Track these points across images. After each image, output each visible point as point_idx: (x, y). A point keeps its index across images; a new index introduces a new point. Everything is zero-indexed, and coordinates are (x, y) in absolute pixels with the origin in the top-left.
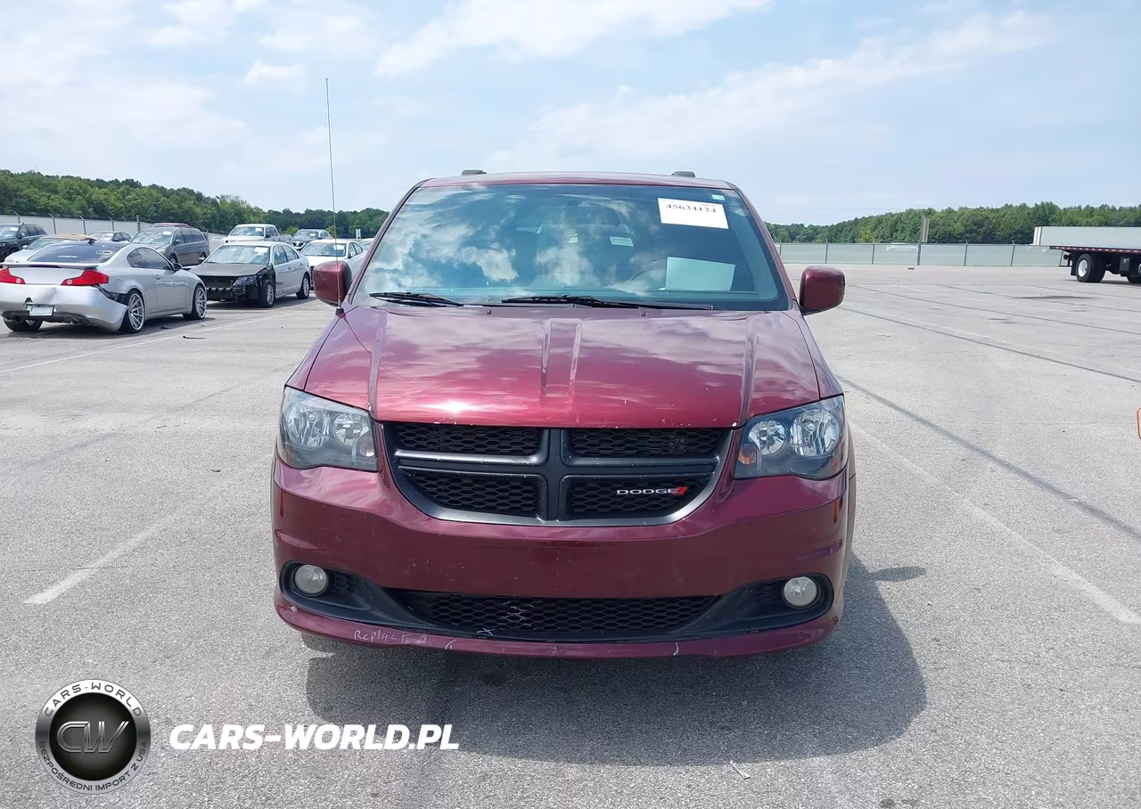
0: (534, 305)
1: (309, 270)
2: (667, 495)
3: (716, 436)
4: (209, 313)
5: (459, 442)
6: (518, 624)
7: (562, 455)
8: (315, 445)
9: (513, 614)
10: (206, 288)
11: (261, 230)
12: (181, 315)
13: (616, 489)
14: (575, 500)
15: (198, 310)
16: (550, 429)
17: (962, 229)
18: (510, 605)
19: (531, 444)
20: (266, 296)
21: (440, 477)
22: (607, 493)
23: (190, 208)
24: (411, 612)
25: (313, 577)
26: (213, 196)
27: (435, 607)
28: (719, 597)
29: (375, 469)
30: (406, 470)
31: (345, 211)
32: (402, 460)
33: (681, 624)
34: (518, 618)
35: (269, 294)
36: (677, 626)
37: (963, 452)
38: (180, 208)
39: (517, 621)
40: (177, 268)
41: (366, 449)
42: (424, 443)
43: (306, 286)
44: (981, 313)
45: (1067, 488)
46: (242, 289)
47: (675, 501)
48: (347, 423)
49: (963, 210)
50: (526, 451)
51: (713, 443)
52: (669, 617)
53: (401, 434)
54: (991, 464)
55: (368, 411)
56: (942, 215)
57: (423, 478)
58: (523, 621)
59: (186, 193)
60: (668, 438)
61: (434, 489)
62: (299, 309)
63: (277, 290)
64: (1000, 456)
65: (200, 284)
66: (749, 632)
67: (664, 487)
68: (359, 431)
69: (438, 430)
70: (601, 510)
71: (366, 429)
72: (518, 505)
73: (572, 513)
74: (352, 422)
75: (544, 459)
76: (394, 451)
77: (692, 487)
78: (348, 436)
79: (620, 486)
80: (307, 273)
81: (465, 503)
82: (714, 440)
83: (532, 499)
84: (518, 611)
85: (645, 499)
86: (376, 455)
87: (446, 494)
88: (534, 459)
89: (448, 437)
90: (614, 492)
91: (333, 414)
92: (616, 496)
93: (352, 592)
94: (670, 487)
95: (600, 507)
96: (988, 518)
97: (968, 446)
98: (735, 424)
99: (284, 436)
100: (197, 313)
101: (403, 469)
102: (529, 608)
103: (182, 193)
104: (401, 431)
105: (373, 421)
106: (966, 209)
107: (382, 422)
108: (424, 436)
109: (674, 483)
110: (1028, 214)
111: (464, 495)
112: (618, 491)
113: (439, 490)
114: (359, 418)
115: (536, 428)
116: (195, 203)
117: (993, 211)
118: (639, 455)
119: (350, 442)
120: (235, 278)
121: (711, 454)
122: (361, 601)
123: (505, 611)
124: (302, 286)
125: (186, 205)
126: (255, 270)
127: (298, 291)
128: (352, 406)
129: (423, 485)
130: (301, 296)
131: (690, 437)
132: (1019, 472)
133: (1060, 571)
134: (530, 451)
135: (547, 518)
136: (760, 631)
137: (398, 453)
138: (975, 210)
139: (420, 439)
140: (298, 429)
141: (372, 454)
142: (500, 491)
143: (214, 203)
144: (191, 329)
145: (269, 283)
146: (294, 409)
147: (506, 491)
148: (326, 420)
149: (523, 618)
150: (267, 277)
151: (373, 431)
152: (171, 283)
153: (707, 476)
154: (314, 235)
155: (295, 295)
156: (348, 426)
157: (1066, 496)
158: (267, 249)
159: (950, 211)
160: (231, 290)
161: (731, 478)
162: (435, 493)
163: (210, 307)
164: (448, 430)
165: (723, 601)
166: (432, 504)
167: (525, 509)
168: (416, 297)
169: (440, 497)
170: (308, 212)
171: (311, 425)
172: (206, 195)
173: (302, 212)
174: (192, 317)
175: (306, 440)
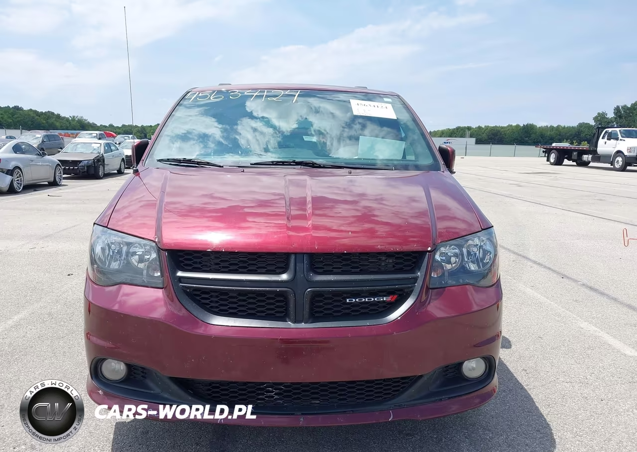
0: (274, 166)
1: (124, 157)
2: (384, 301)
3: (415, 257)
4: (64, 182)
5: (226, 264)
6: (273, 401)
7: (305, 273)
8: (117, 267)
9: (269, 394)
10: (63, 167)
11: (96, 135)
12: (47, 183)
13: (345, 298)
14: (315, 307)
15: (57, 180)
16: (295, 254)
17: (486, 138)
18: (266, 387)
19: (282, 265)
20: (99, 172)
21: (211, 291)
22: (340, 301)
23: (52, 123)
24: (190, 394)
25: (115, 369)
26: (67, 116)
27: (209, 390)
28: (421, 376)
29: (161, 286)
30: (185, 287)
31: (144, 125)
32: (182, 280)
33: (394, 397)
34: (273, 397)
35: (101, 171)
36: (390, 399)
37: (513, 256)
38: (47, 123)
39: (272, 399)
40: (44, 154)
41: (155, 270)
42: (199, 266)
43: (123, 166)
44: (505, 181)
45: (574, 277)
46: (84, 168)
47: (388, 306)
48: (140, 251)
49: (487, 127)
50: (278, 271)
51: (414, 263)
52: (385, 392)
53: (181, 259)
54: (530, 263)
55: (155, 242)
56: (476, 130)
57: (198, 293)
58: (276, 399)
59: (50, 115)
60: (380, 259)
61: (207, 301)
62: (118, 179)
63: (105, 168)
64: (533, 258)
65: (58, 165)
66: (441, 399)
67: (380, 296)
68: (148, 257)
69: (209, 256)
70: (335, 314)
71: (154, 255)
72: (272, 312)
73: (314, 317)
74: (143, 250)
75: (292, 276)
76: (175, 273)
77: (400, 295)
78: (141, 260)
79: (349, 295)
80: (123, 159)
81: (231, 311)
82: (414, 260)
83: (283, 307)
84: (273, 392)
85: (366, 306)
86: (162, 275)
87: (216, 305)
88: (284, 277)
89: (217, 261)
90: (344, 301)
91: (129, 244)
92: (346, 303)
93: (145, 378)
94: (385, 296)
95: (335, 312)
96: (536, 294)
97: (514, 253)
98: (429, 249)
99: (93, 261)
100: (56, 182)
101: (183, 286)
102: (281, 389)
103: (48, 114)
104: (182, 257)
105: (160, 250)
106: (488, 126)
107: (166, 250)
108: (198, 260)
109: (389, 293)
110: (520, 129)
111: (231, 305)
112: (348, 301)
113: (211, 302)
114: (148, 247)
115: (285, 254)
116: (56, 120)
117: (502, 128)
118: (362, 272)
119: (141, 266)
120: (80, 162)
121: (413, 271)
122: (151, 385)
123: (262, 392)
124: (120, 166)
125: (50, 121)
126: (92, 157)
127: (118, 169)
128: (143, 238)
129: (198, 298)
130: (120, 172)
131: (397, 258)
132: (545, 267)
133: (584, 325)
134: (281, 270)
135: (295, 322)
136: (449, 398)
137: (180, 274)
138: (493, 127)
139: (196, 263)
140: (104, 256)
141: (159, 274)
142: (259, 301)
143: (67, 119)
144: (53, 191)
145: (101, 164)
146: (100, 241)
147: (264, 301)
148: (125, 249)
149: (276, 397)
150: (99, 161)
151: (159, 258)
152: (40, 164)
153: (411, 287)
154: (127, 138)
155: (116, 172)
156: (141, 253)
157: (575, 281)
158: (99, 145)
159: (479, 128)
160: (78, 168)
161: (428, 289)
162: (208, 304)
163: (65, 178)
164: (218, 256)
165: (425, 378)
166: (206, 312)
167: (278, 315)
168: (189, 161)
169: (212, 307)
170: (123, 126)
171: (113, 252)
172: (62, 115)
173: (120, 126)
174: (54, 184)
175: (110, 264)
